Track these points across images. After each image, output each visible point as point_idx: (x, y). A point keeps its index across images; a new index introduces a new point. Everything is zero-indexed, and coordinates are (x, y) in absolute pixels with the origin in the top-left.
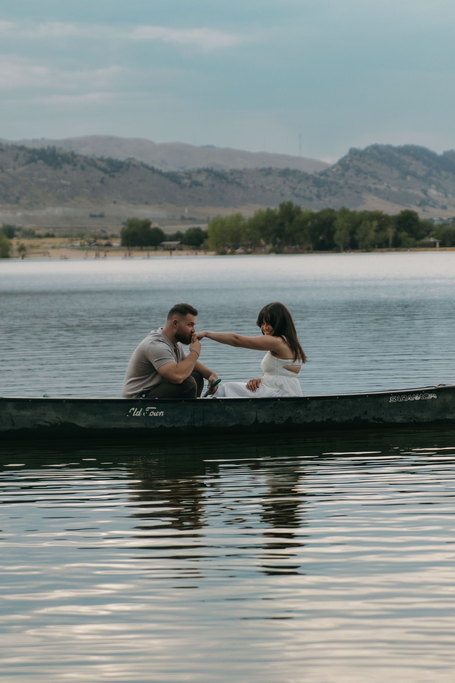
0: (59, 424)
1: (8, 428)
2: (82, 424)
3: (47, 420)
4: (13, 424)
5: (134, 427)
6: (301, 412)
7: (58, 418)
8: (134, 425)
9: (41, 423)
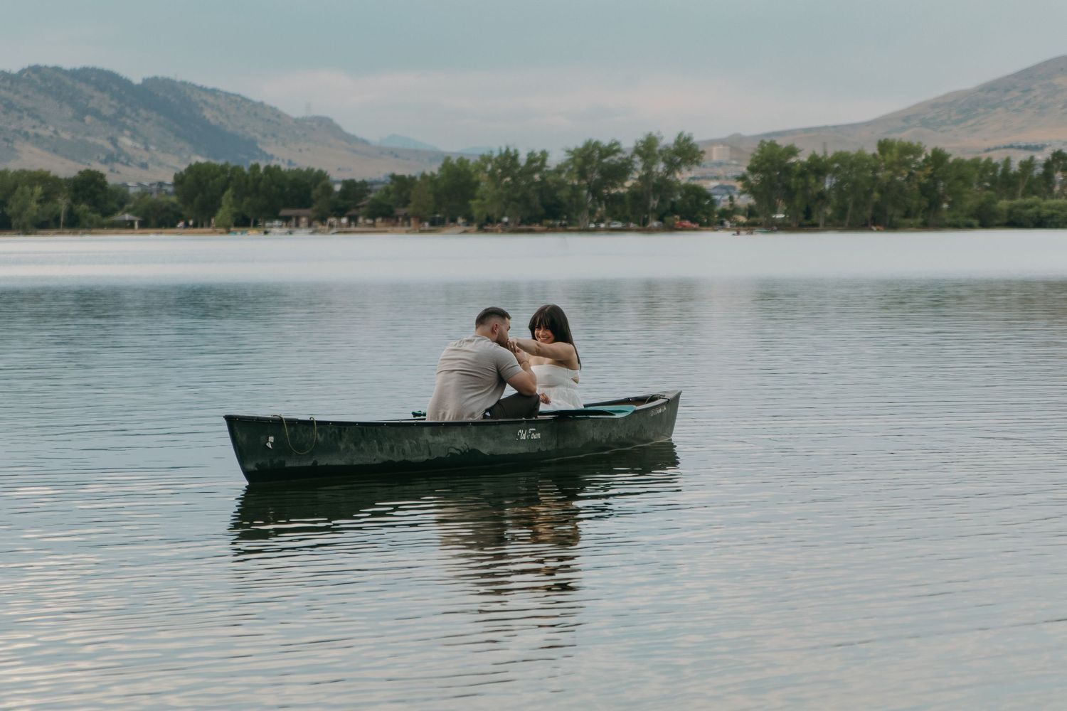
0: (467, 451)
1: (425, 458)
2: (485, 451)
3: (458, 447)
4: (430, 454)
5: (522, 452)
6: (615, 429)
7: (466, 444)
8: (522, 449)
9: (453, 451)
